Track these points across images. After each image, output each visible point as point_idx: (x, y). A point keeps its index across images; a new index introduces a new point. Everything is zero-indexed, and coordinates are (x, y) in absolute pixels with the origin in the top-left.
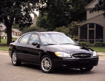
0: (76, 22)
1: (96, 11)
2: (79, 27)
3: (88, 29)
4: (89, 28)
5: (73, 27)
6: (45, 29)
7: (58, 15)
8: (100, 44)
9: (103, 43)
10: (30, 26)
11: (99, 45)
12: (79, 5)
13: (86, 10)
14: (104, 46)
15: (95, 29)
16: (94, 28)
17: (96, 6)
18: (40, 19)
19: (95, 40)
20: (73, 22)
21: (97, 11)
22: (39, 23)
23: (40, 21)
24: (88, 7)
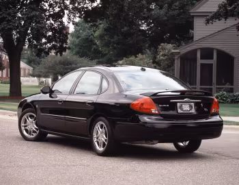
0: (170, 46)
1: (219, 20)
2: (176, 57)
3: (199, 61)
4: (201, 59)
5: (162, 58)
6: (92, 60)
7: (126, 28)
8: (227, 98)
9: (235, 96)
10: (64, 53)
11: (223, 100)
12: (176, 4)
13: (193, 16)
14: (238, 102)
15: (214, 61)
16: (212, 58)
17: (220, 7)
18: (78, 37)
19: (214, 87)
20: (162, 44)
21: (223, 20)
22: (75, 45)
23: (77, 41)
24: (198, 11)
